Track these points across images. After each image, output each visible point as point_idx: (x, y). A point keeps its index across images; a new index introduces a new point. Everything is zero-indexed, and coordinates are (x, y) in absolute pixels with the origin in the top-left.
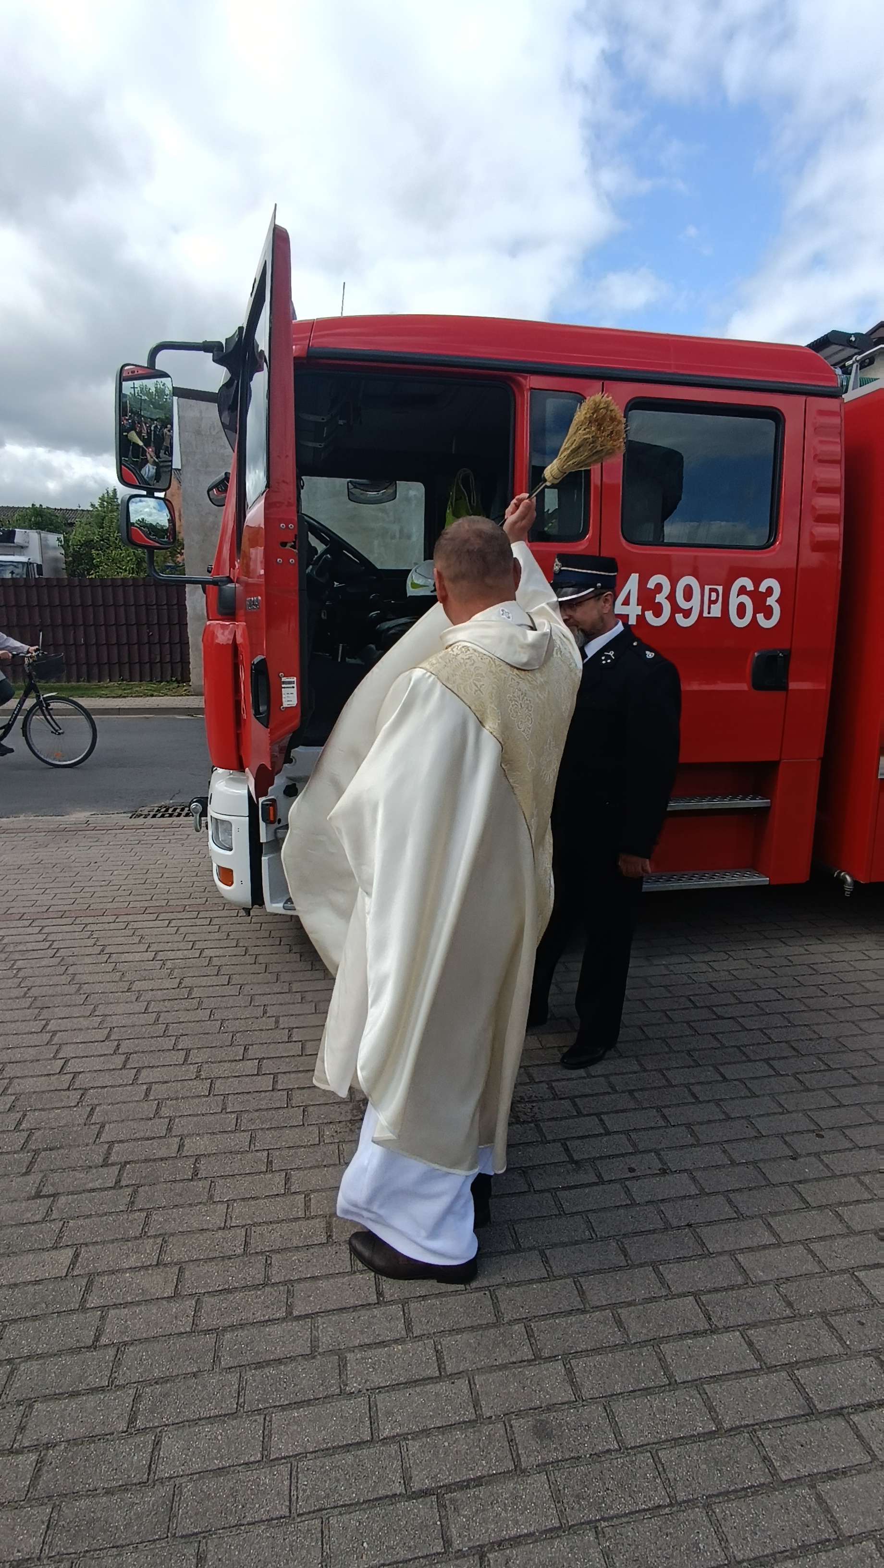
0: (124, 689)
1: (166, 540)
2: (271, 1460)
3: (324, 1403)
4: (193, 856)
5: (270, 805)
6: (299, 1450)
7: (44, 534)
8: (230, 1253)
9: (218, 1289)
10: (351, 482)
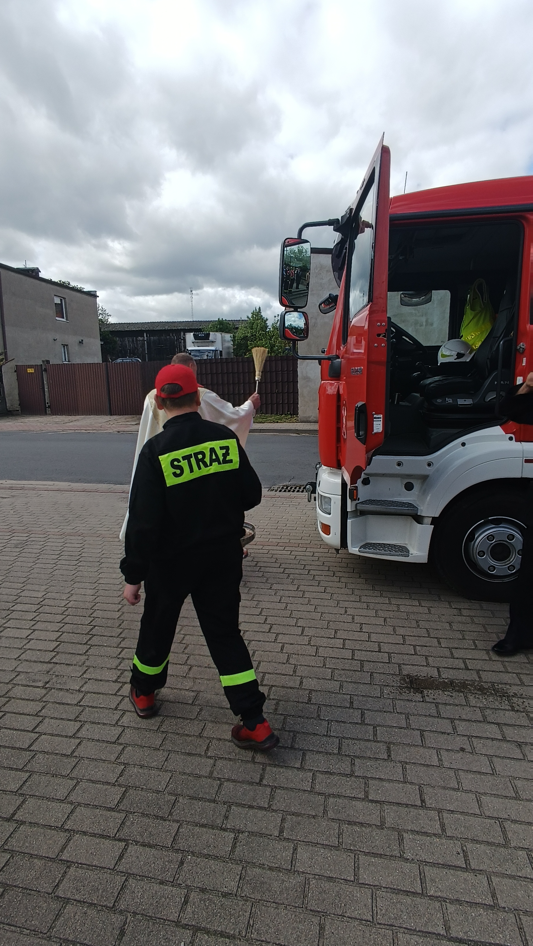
0: (263, 419)
1: (302, 335)
2: (360, 883)
3: (390, 859)
4: (302, 515)
5: (355, 489)
6: (376, 883)
7: (223, 334)
8: (331, 751)
9: (324, 770)
10: (403, 294)
